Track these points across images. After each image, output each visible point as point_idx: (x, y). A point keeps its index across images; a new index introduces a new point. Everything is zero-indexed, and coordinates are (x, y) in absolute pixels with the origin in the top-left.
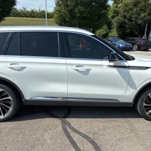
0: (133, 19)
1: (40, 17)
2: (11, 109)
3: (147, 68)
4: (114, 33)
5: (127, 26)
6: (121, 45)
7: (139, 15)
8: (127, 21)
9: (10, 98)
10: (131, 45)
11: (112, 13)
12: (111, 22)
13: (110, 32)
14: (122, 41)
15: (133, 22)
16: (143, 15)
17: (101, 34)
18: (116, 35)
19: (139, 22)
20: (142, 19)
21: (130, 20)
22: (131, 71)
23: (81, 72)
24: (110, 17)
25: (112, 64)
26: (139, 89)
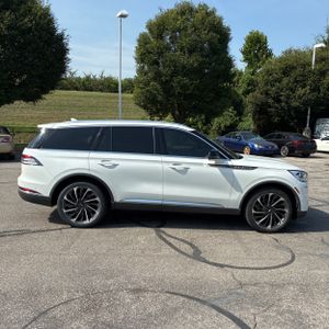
0: (282, 98)
1: (101, 91)
2: (97, 213)
3: (254, 168)
4: (248, 123)
5: (273, 110)
6: (256, 146)
7: (293, 91)
8: (271, 101)
9: (97, 199)
10: (276, 147)
11: (245, 85)
12: (241, 101)
13: (240, 120)
14: (259, 138)
15: (283, 104)
16: (300, 91)
17: (222, 125)
18: (252, 127)
19: (295, 104)
20: (300, 97)
21: (277, 100)
22: (235, 171)
23: (178, 171)
24: (240, 92)
25: (213, 162)
26: (245, 191)
